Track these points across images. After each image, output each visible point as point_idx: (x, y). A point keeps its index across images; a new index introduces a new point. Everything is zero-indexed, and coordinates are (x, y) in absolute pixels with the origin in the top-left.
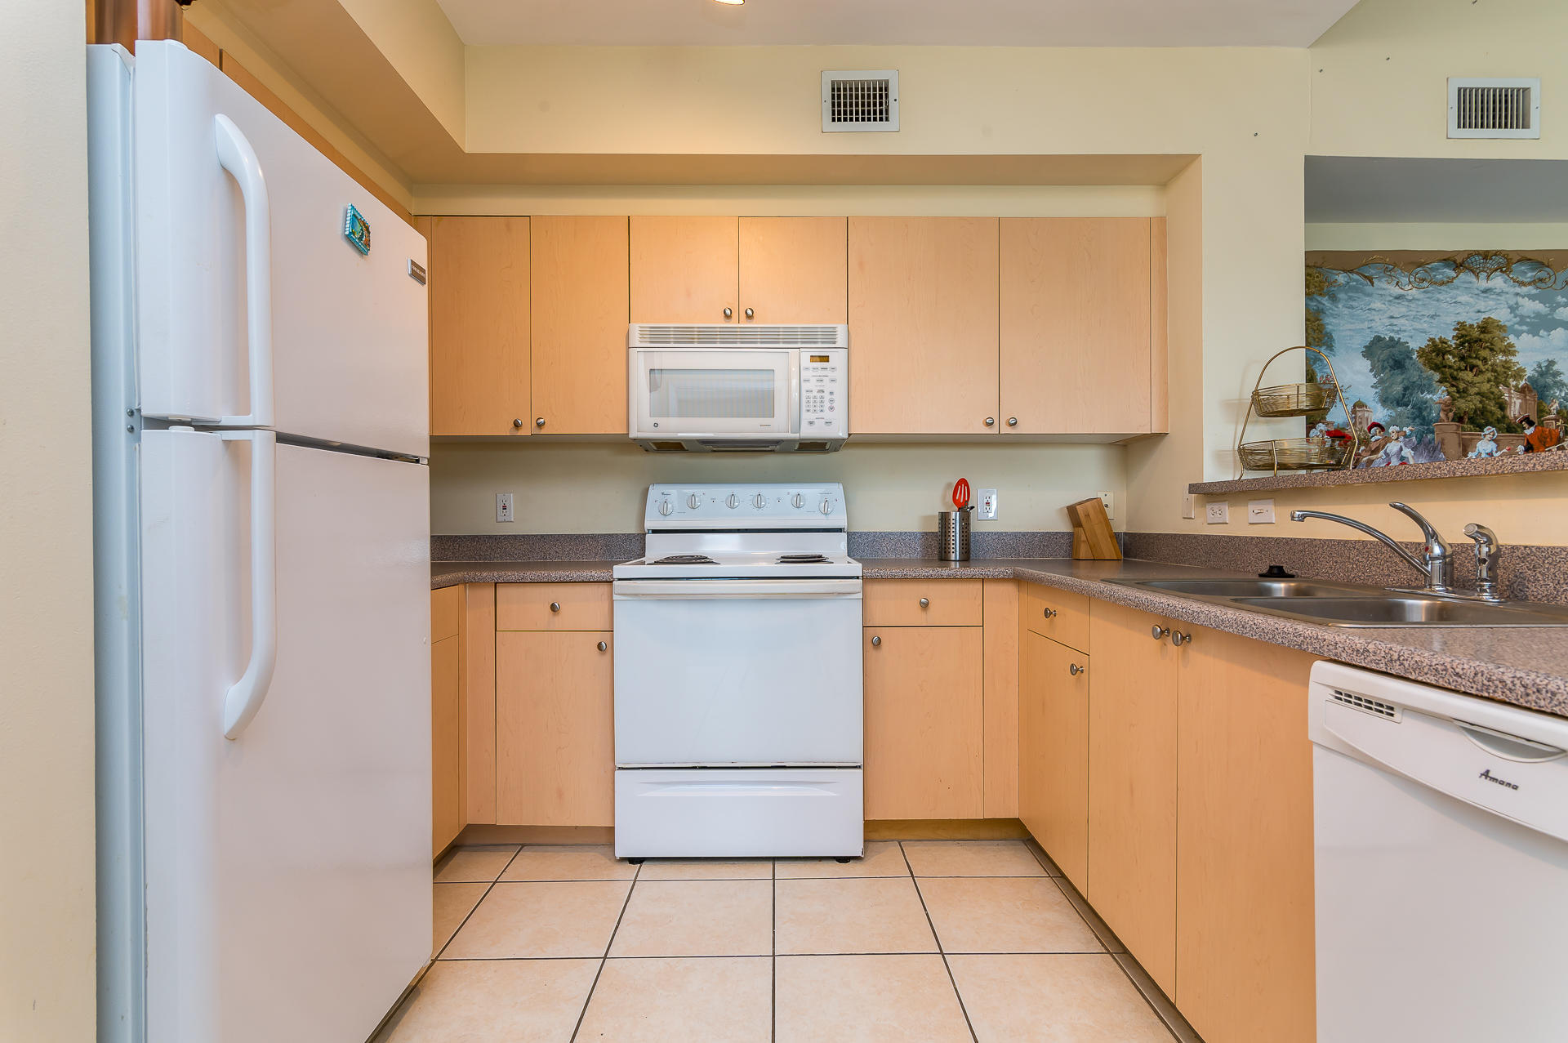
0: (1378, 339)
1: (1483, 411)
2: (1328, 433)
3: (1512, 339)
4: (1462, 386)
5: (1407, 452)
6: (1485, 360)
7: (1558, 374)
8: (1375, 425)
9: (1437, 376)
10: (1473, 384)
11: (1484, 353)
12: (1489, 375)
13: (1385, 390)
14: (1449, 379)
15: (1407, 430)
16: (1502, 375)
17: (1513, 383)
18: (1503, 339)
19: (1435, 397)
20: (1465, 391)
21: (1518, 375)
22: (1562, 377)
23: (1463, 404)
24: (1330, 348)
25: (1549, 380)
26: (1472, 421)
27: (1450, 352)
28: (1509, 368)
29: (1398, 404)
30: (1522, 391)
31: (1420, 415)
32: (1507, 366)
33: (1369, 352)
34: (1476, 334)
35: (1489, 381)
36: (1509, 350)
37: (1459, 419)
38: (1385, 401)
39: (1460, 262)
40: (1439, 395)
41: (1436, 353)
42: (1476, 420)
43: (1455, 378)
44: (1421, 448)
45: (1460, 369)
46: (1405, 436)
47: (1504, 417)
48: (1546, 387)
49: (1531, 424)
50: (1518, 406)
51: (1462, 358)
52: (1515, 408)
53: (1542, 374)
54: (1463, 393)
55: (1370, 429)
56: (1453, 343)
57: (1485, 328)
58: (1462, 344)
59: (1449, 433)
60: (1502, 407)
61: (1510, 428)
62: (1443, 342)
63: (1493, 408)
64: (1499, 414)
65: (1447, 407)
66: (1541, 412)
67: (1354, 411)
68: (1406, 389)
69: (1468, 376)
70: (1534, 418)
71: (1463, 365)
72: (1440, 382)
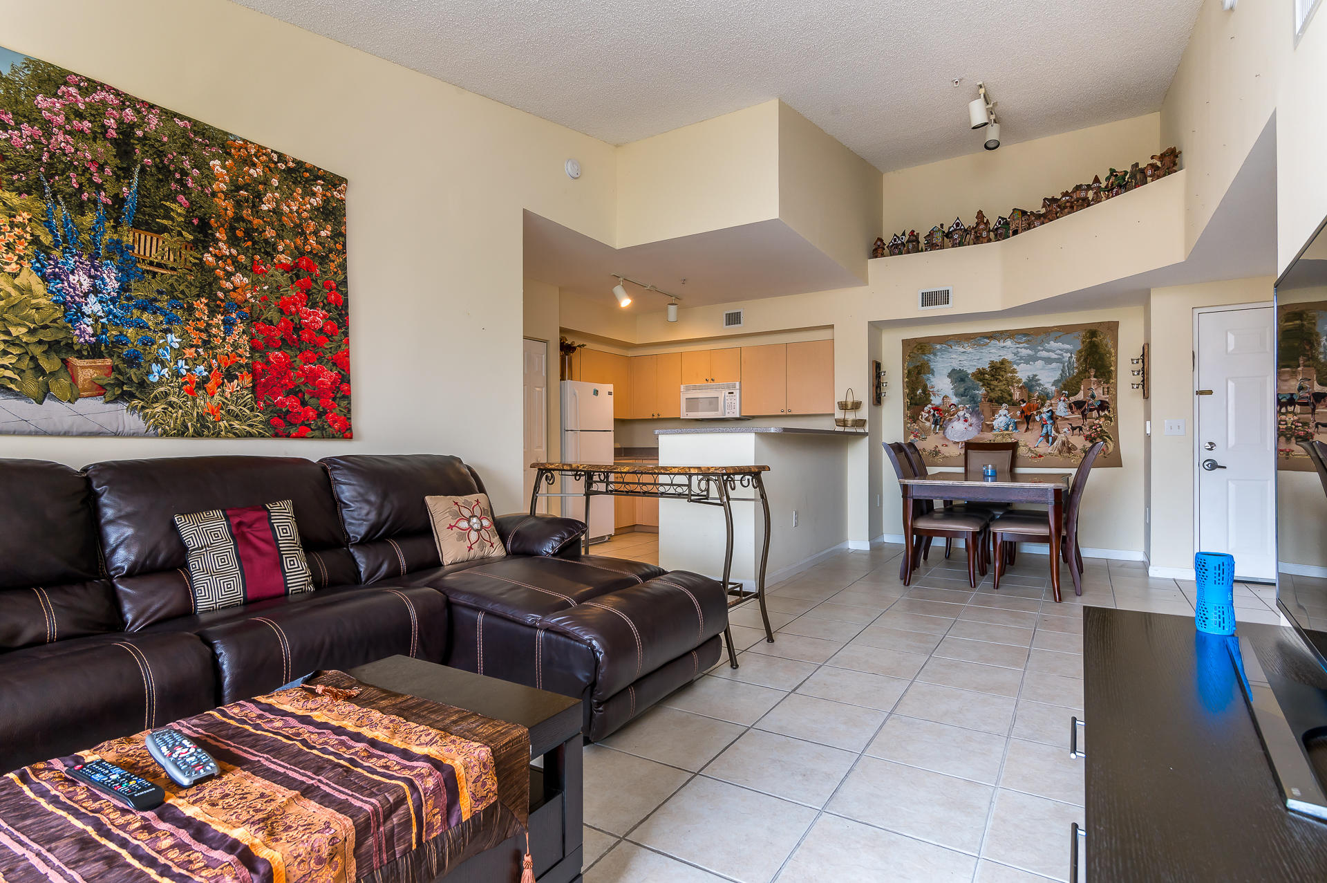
0: (954, 370)
1: (1002, 397)
2: (933, 408)
3: (1015, 366)
4: (992, 387)
5: (967, 415)
6: (1003, 376)
7: (1039, 380)
8: (952, 404)
9: (981, 384)
10: (997, 386)
11: (1002, 373)
12: (1004, 382)
13: (956, 391)
14: (987, 384)
15: (967, 406)
16: (1010, 382)
17: (1016, 385)
18: (1010, 367)
19: (980, 393)
20: (994, 389)
21: (1019, 381)
22: (1040, 382)
23: (992, 395)
24: (933, 374)
25: (1034, 383)
26: (997, 402)
27: (986, 374)
28: (1014, 379)
29: (962, 396)
30: (1021, 388)
31: (973, 399)
32: (1013, 378)
33: (949, 376)
34: (998, 365)
35: (1004, 385)
36: (1014, 371)
37: (991, 401)
38: (956, 395)
39: (992, 336)
40: (982, 391)
41: (980, 374)
42: (999, 401)
43: (988, 384)
44: (974, 413)
45: (991, 380)
46: (967, 409)
47: (1012, 399)
48: (1032, 386)
49: (1024, 402)
50: (1018, 394)
51: (993, 376)
52: (1017, 396)
53: (1030, 381)
54: (993, 390)
55: (950, 406)
56: (988, 370)
57: (1002, 362)
58: (992, 370)
59: (986, 407)
60: (1011, 395)
61: (1013, 404)
62: (983, 369)
63: (1006, 395)
64: (1009, 398)
65: (985, 396)
66: (1029, 397)
67: (943, 399)
68: (966, 390)
69: (995, 383)
70: (1026, 400)
71: (992, 378)
72: (983, 386)
